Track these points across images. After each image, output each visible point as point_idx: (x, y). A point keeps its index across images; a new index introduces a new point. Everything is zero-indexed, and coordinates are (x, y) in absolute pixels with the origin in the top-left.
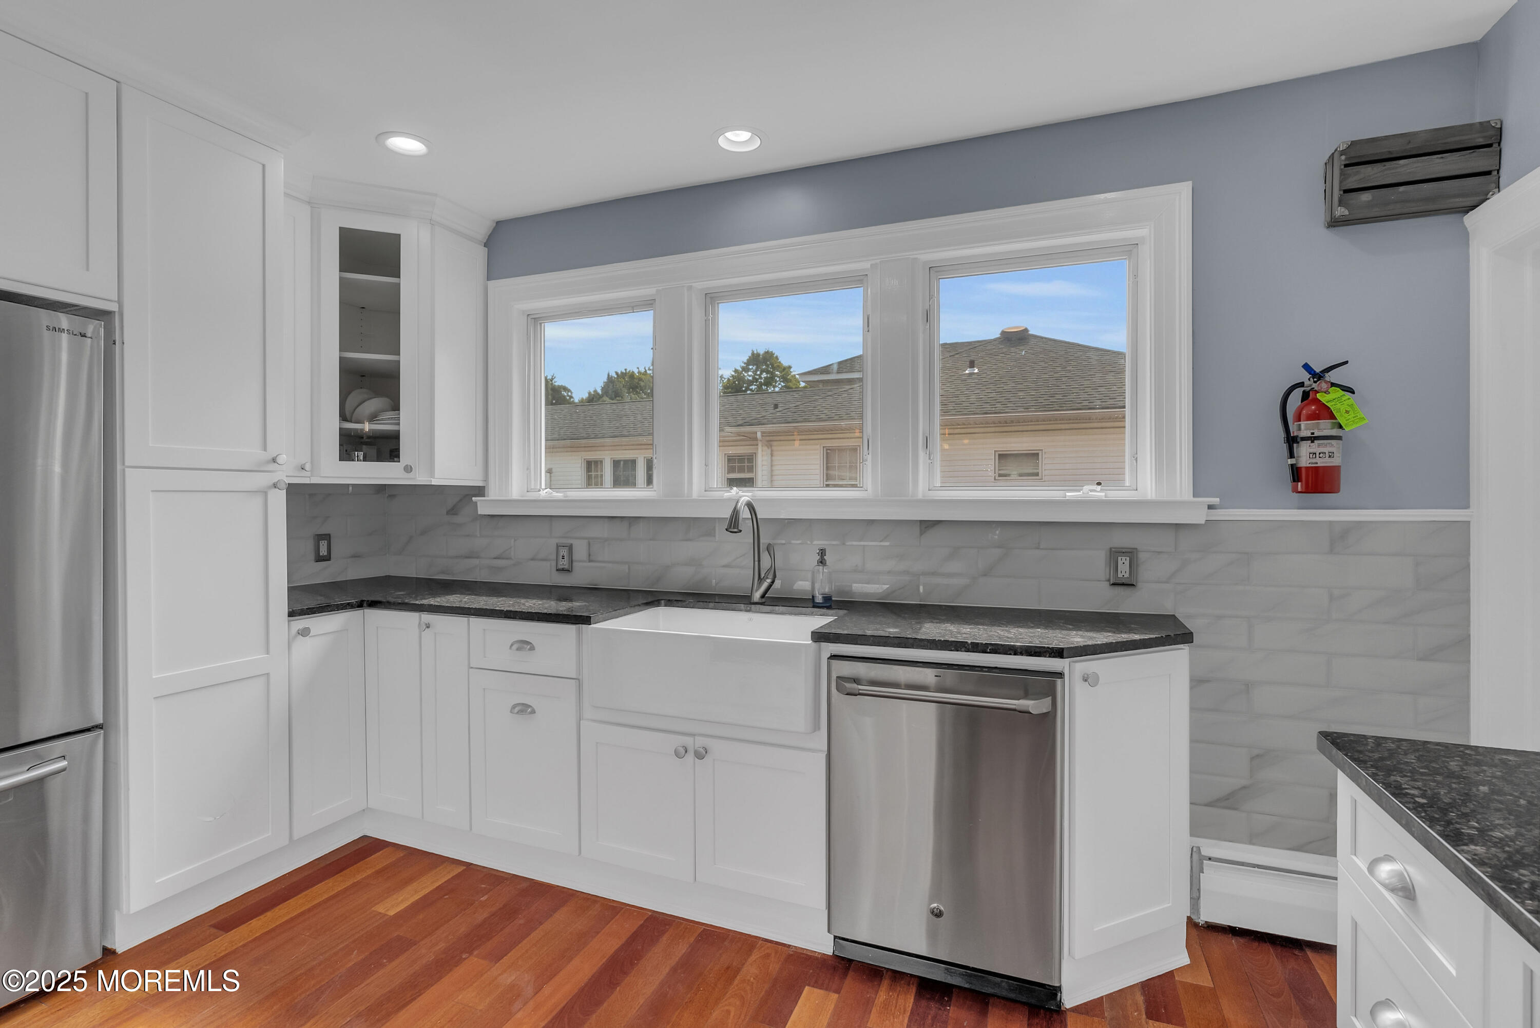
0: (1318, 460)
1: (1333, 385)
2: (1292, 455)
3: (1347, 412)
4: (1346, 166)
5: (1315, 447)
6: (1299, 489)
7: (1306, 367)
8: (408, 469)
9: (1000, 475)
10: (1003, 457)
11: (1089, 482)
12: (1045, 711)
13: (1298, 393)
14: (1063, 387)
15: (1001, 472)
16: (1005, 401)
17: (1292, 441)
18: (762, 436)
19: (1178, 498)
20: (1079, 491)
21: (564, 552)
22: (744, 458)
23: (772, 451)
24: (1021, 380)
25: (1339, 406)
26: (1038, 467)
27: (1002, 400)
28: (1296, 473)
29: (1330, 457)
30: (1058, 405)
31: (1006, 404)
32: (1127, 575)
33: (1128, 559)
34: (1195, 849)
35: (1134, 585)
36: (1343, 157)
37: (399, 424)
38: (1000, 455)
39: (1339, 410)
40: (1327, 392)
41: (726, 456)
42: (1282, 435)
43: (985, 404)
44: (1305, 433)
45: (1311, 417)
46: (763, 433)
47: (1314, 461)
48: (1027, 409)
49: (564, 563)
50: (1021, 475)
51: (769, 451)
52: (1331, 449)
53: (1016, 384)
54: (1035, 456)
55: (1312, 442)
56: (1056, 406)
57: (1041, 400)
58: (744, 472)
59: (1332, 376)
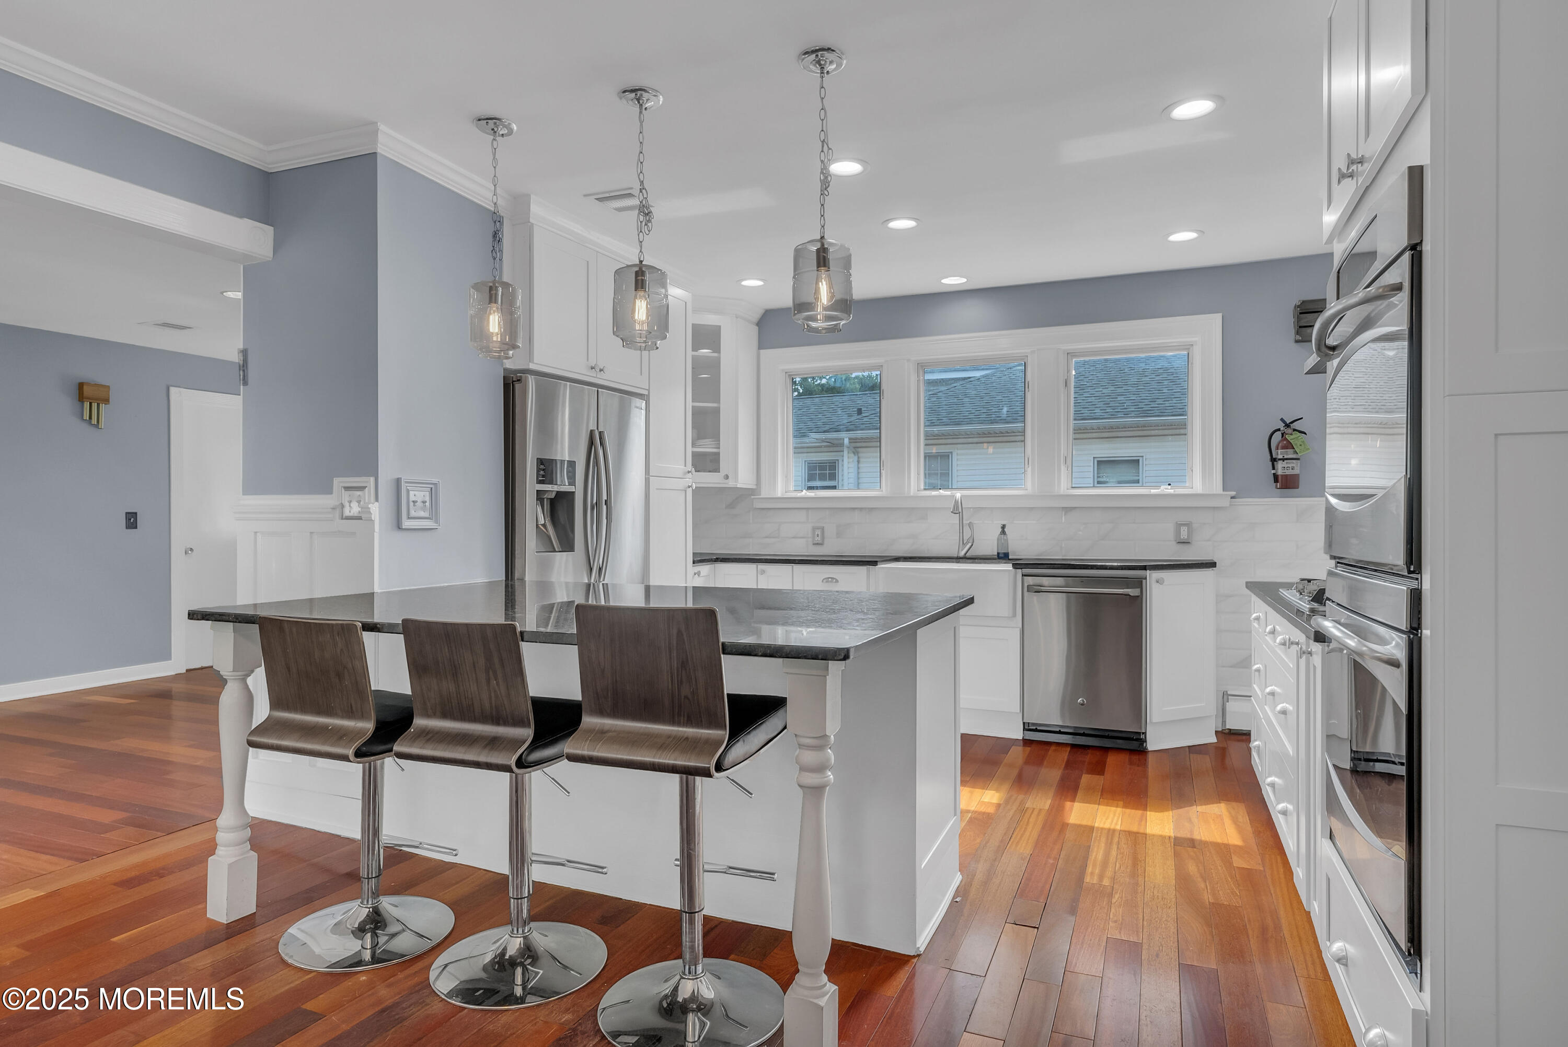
0: (1286, 471)
1: (1295, 430)
2: (1274, 468)
3: (1301, 445)
4: (1301, 313)
5: (1284, 464)
6: (1278, 487)
7: (1282, 420)
8: (727, 477)
9: (1099, 482)
10: (1102, 463)
11: (1163, 482)
12: (1137, 595)
13: (1278, 434)
14: (1164, 391)
15: (1100, 479)
16: (1104, 406)
17: (1274, 460)
18: (850, 442)
19: (1215, 493)
20: (1159, 489)
21: (818, 532)
22: (826, 466)
23: (858, 458)
24: (1121, 383)
25: (1296, 442)
26: (1139, 473)
27: (1101, 405)
28: (1276, 478)
29: (1292, 469)
30: (1159, 411)
31: (1105, 410)
32: (1186, 537)
33: (1186, 528)
34: (1225, 693)
35: (1189, 543)
36: (1299, 309)
37: (719, 448)
38: (1098, 462)
39: (1296, 444)
40: (1291, 434)
41: (807, 463)
42: (1269, 457)
43: (1084, 409)
44: (1280, 457)
45: (1283, 448)
46: (850, 439)
47: (1284, 471)
48: (1126, 415)
49: (818, 539)
50: (1120, 482)
51: (856, 458)
52: (1293, 465)
53: (1115, 388)
54: (1135, 462)
55: (1283, 461)
56: (1157, 411)
57: (1141, 405)
58: (825, 480)
59: (1296, 425)
